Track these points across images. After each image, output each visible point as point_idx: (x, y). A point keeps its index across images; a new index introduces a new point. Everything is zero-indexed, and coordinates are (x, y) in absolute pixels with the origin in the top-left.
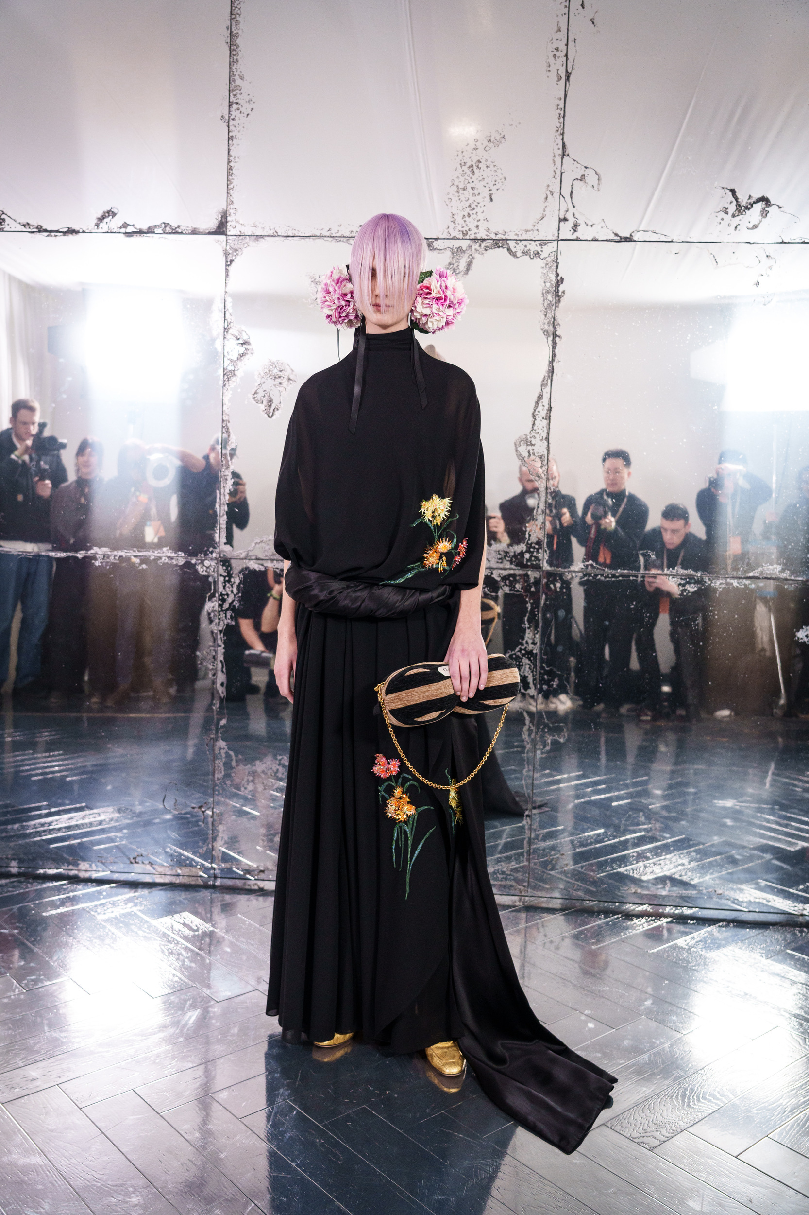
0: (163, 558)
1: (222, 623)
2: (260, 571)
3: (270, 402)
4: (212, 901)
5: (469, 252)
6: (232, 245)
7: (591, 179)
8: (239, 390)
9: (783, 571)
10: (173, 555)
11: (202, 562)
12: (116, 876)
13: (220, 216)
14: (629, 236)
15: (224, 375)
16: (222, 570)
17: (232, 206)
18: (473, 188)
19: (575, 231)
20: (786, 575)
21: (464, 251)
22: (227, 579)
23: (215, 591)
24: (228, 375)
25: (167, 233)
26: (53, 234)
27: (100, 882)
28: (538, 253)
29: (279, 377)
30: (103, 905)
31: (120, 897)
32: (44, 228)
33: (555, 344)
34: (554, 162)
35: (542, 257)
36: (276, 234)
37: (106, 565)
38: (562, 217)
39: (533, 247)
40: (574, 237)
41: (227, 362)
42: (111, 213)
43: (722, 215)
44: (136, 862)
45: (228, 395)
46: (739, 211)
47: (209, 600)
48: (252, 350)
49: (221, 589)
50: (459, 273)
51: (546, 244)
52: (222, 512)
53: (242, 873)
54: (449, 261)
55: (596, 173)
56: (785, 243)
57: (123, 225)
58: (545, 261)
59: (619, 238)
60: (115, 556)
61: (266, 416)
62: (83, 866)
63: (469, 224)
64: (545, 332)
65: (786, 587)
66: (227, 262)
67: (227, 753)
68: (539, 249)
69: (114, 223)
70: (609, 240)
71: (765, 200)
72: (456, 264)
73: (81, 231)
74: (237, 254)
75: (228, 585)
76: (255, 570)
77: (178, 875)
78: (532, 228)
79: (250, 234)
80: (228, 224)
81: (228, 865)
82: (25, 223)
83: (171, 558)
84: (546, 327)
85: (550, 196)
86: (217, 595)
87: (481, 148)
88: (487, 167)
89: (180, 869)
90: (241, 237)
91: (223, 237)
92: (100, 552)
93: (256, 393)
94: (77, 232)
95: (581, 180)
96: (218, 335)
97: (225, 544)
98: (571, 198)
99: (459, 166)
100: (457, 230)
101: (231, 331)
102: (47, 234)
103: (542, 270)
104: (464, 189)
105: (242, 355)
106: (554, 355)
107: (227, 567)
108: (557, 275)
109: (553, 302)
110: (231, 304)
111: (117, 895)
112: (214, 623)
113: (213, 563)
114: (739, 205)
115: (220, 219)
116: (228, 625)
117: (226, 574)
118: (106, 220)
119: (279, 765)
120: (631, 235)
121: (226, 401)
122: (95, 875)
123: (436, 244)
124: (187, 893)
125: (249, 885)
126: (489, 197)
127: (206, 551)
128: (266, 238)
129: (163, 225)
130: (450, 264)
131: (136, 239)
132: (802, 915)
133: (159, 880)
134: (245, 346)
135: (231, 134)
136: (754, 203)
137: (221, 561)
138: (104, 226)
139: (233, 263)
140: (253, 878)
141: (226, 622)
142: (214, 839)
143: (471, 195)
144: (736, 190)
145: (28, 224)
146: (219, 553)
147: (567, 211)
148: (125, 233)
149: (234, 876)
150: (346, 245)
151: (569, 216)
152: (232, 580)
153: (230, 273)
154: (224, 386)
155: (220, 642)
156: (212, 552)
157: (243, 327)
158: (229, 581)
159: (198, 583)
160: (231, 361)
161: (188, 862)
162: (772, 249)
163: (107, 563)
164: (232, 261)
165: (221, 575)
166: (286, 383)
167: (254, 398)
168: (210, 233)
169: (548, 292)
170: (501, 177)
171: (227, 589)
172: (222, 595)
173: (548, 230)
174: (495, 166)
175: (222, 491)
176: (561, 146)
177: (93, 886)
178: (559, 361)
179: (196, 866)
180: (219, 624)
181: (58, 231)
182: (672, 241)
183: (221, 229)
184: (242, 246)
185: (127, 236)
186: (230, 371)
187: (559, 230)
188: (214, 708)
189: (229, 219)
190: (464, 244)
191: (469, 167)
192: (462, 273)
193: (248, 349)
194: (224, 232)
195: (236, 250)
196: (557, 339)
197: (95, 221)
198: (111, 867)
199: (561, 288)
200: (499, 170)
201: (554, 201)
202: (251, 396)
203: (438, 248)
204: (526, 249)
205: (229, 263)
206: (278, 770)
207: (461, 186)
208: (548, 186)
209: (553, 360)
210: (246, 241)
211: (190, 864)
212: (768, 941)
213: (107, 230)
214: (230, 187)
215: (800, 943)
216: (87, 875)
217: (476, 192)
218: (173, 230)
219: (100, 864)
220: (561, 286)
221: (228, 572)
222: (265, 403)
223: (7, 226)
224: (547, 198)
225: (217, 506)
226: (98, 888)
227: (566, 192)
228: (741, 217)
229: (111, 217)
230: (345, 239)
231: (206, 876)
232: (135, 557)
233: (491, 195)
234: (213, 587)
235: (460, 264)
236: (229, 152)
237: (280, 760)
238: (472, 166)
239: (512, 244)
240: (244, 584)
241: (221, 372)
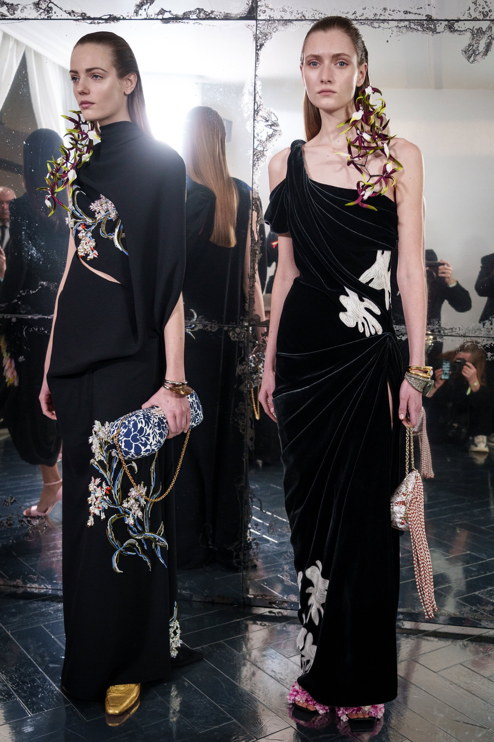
5: (489, 33)
6: (262, 29)
13: (251, 1)
15: (254, 155)
21: (484, 33)
25: (201, 19)
26: (96, 21)
32: (88, 15)
36: (303, 18)
48: (280, 131)
50: (479, 54)
54: (469, 42)
57: (160, 12)
63: (490, 5)
66: (257, 46)
69: (153, 10)
72: (475, 46)
73: (122, 18)
74: (266, 39)
79: (278, 18)
80: (259, 9)
82: (70, 11)
90: (270, 22)
91: (254, 22)
94: (118, 19)
100: (478, 11)
101: (260, 113)
102: (90, 21)
105: (270, 137)
110: (260, 88)
115: (250, 4)
118: (144, 7)
123: (456, 25)
128: (294, 22)
129: (198, 11)
130: (470, 45)
131: (172, 25)
134: (273, 127)
138: (142, 13)
139: (263, 48)
145: (73, 12)
148: (163, 20)
153: (260, 57)
157: (272, 110)
160: (260, 141)
164: (262, 45)
168: (241, 18)
181: (100, 19)
185: (164, 23)
186: (260, 151)
189: (259, 4)
190: (484, 25)
192: (482, 54)
193: (275, 131)
194: (254, 16)
195: (266, 35)
197: (134, 8)
203: (459, 29)
205: (259, 47)
210: (275, 25)
213: (146, 17)
218: (207, 15)
223: (54, 14)
229: (149, 4)
235: (480, 45)
241: (251, 152)
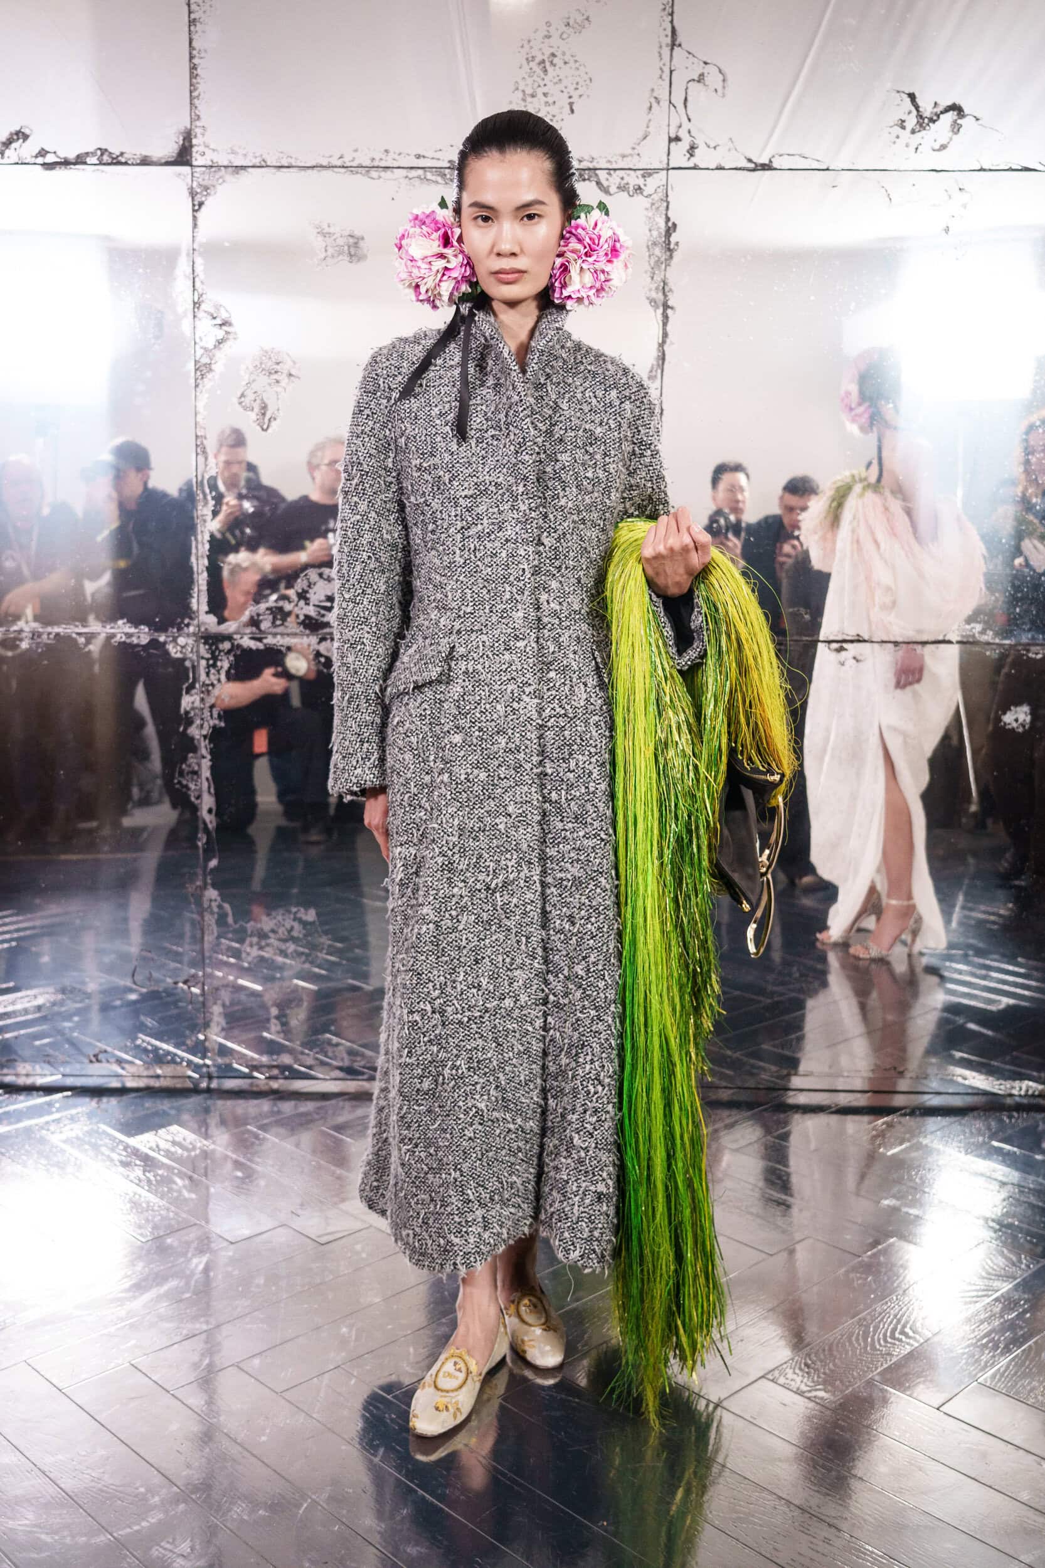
0: (119, 636)
1: (206, 725)
2: (258, 650)
3: (264, 408)
4: (207, 1111)
7: (714, 79)
8: (219, 392)
9: (983, 632)
10: (133, 630)
11: (175, 640)
12: (69, 1082)
14: (767, 162)
16: (203, 650)
17: (198, 123)
18: (545, 95)
19: (692, 155)
20: (989, 637)
22: (211, 662)
23: (195, 680)
24: (202, 370)
27: (49, 1090)
28: (640, 188)
29: (276, 372)
30: (58, 1121)
31: (79, 1109)
33: (666, 318)
34: (660, 55)
35: (645, 193)
37: (37, 648)
38: (673, 135)
39: (633, 179)
40: (691, 164)
41: (199, 352)
42: (20, 135)
43: (898, 130)
44: (98, 1061)
45: (203, 400)
46: (921, 125)
47: (187, 693)
49: (203, 677)
51: (650, 175)
52: (201, 567)
53: (246, 1070)
55: (720, 71)
56: (985, 170)
58: (650, 200)
59: (752, 166)
60: (49, 634)
61: (259, 428)
62: (23, 1068)
64: (652, 302)
65: (988, 653)
67: (220, 907)
68: (641, 182)
70: (740, 169)
71: (956, 108)
75: (213, 671)
76: (251, 649)
77: (158, 1077)
78: (630, 151)
81: (227, 1060)
83: (129, 635)
84: (654, 295)
85: (655, 105)
86: (197, 686)
87: (556, 35)
88: (566, 63)
89: (161, 1068)
92: (27, 629)
93: (243, 395)
95: (699, 81)
96: (185, 313)
97: (207, 613)
98: (686, 107)
99: (525, 62)
103: (646, 213)
104: (533, 96)
106: (665, 335)
107: (211, 645)
108: (668, 219)
109: (663, 259)
111: (75, 1106)
112: (194, 726)
113: (191, 641)
114: (921, 117)
116: (214, 727)
117: (209, 656)
119: (295, 919)
120: (771, 161)
121: (200, 408)
122: (40, 1081)
124: (173, 1100)
125: (257, 1086)
126: (568, 107)
127: (180, 624)
132: (1011, 1095)
133: (130, 1084)
135: (193, 16)
136: (942, 113)
137: (202, 637)
140: (262, 1077)
141: (212, 723)
142: (207, 1025)
143: (543, 103)
144: (917, 95)
146: (199, 626)
147: (680, 127)
149: (236, 1074)
150: (366, 180)
151: (683, 134)
152: (219, 664)
154: (197, 386)
155: (204, 751)
156: (188, 625)
158: (214, 666)
159: (170, 670)
161: (169, 1058)
162: (968, 180)
163: (38, 643)
165: (203, 658)
166: (286, 380)
167: (240, 403)
169: (655, 244)
170: (586, 77)
171: (212, 677)
172: (204, 684)
173: (653, 154)
174: (576, 61)
175: (199, 537)
176: (669, 32)
177: (41, 1096)
178: (672, 343)
179: (181, 1063)
180: (202, 726)
182: (827, 169)
183: (183, 157)
184: (215, 183)
187: (669, 154)
188: (200, 844)
191: (539, 64)
196: (669, 311)
198: (62, 1069)
199: (673, 239)
200: (582, 68)
201: (661, 112)
202: (235, 400)
204: (623, 182)
206: (292, 928)
207: (529, 91)
208: (653, 90)
209: (664, 342)
211: (173, 1061)
212: (967, 1131)
214: (195, 94)
215: (1009, 1132)
216: (29, 1081)
217: (550, 100)
219: (46, 1066)
220: (673, 235)
221: (213, 653)
222: (256, 410)
224: (650, 108)
225: (193, 559)
226: (48, 1098)
227: (678, 100)
228: (923, 133)
230: (363, 170)
231: (196, 1076)
232: (79, 634)
233: (571, 104)
234: (191, 675)
236: (190, 43)
237: (296, 913)
238: (543, 61)
239: (602, 175)
240: (236, 669)
